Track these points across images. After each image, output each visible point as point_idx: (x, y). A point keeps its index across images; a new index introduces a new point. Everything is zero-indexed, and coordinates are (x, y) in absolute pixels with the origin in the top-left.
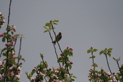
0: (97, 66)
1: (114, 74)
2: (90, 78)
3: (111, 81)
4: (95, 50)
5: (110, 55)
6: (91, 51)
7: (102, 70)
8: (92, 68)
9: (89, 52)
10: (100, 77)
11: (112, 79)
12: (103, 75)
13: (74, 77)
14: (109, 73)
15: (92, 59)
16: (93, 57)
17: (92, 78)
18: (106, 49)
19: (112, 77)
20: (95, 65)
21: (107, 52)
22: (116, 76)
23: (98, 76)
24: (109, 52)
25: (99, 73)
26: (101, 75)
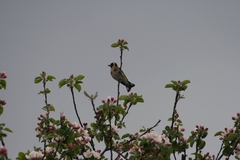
0: (53, 109)
1: (85, 125)
2: (38, 133)
3: (80, 138)
4: (50, 78)
5: (79, 89)
6: (43, 78)
7: (63, 118)
8: (44, 113)
9: (37, 80)
10: (58, 132)
11: (82, 136)
12: (64, 127)
13: (7, 129)
14: (77, 124)
15: (43, 95)
16: (46, 92)
17: (43, 133)
18: (72, 77)
19: (82, 131)
20: (49, 108)
21: (74, 83)
22: (89, 129)
23: (53, 128)
24: (77, 82)
25: (57, 123)
26: (60, 127)
